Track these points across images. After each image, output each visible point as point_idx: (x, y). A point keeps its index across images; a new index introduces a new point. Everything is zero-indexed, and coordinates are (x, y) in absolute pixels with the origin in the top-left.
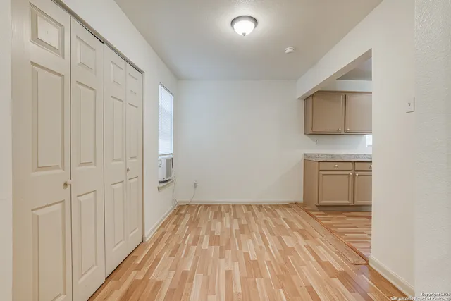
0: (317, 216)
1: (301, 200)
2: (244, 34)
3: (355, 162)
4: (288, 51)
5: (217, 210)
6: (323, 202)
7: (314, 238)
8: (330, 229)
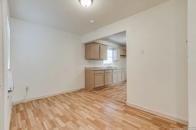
0: (96, 93)
1: (84, 87)
2: (86, 6)
3: (104, 70)
4: (92, 22)
5: (49, 101)
6: (96, 86)
7: (104, 101)
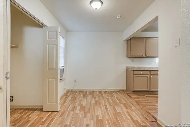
0: (132, 97)
1: (125, 88)
2: (96, 8)
3: (150, 71)
4: (118, 17)
5: (85, 93)
6: (135, 90)
7: (130, 107)
8: (138, 103)
